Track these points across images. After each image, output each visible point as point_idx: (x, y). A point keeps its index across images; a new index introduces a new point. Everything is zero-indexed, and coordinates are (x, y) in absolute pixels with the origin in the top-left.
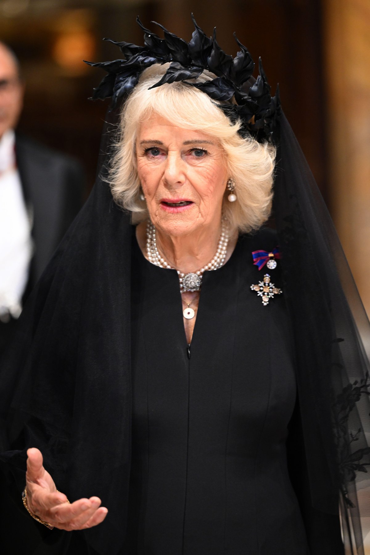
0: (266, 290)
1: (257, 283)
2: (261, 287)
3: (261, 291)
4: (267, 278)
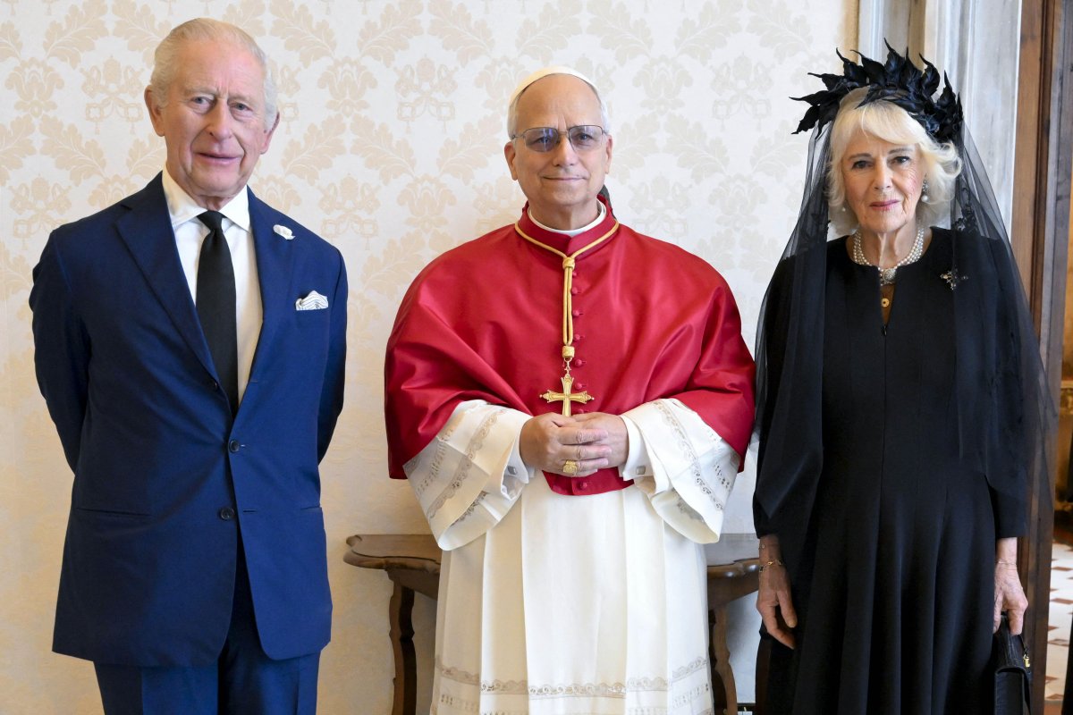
0: (954, 277)
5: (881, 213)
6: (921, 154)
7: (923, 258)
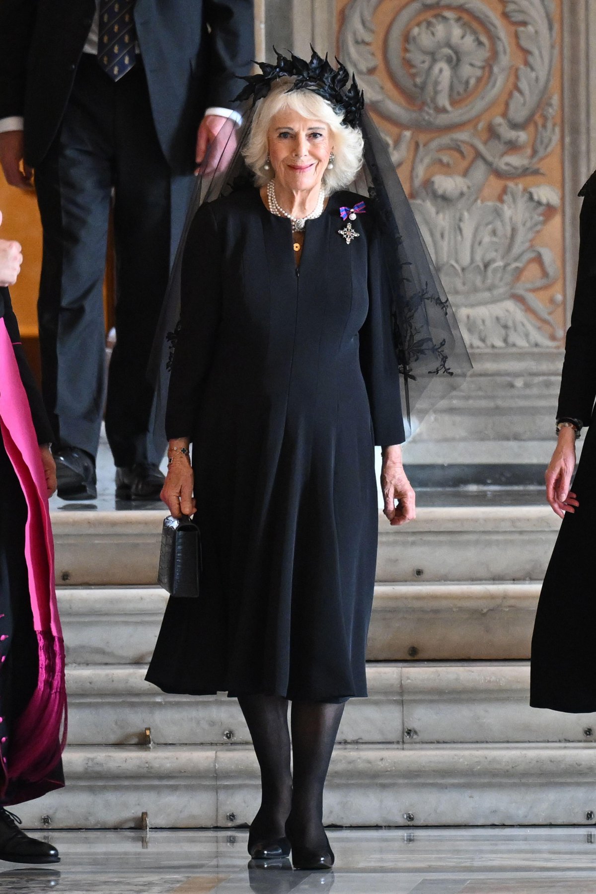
0: (349, 234)
1: (342, 229)
2: (345, 231)
3: (345, 234)
4: (349, 226)
5: (298, 173)
6: (331, 134)
7: (321, 216)
